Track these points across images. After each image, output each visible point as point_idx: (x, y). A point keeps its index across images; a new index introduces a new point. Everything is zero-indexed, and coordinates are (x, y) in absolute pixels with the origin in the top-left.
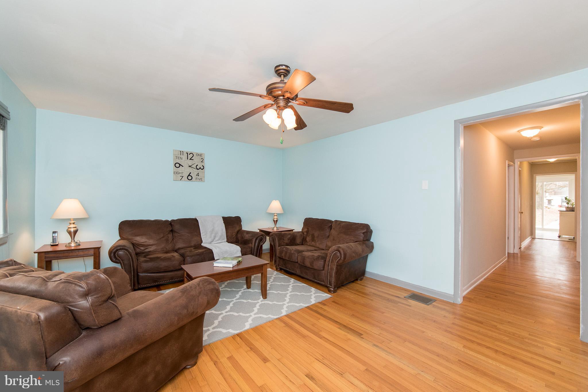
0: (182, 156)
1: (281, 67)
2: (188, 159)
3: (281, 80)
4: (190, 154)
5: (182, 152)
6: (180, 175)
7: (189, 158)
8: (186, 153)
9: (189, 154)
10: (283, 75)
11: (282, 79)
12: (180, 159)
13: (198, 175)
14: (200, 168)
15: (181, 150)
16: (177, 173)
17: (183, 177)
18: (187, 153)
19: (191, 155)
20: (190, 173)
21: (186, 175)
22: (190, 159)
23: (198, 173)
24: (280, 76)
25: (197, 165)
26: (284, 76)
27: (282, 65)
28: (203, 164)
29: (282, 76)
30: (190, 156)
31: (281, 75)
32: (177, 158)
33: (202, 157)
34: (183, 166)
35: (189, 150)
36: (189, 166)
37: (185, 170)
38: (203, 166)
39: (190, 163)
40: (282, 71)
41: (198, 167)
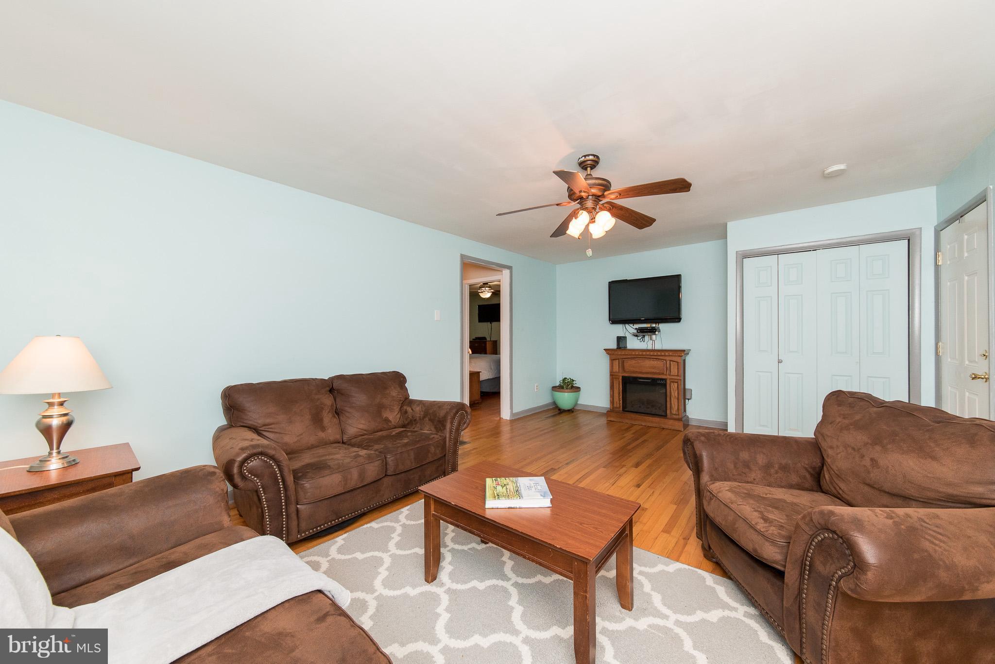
1: (587, 158)
3: (587, 175)
10: (590, 167)
11: (589, 173)
24: (586, 169)
26: (592, 169)
27: (588, 155)
29: (589, 169)
31: (588, 167)
40: (589, 162)
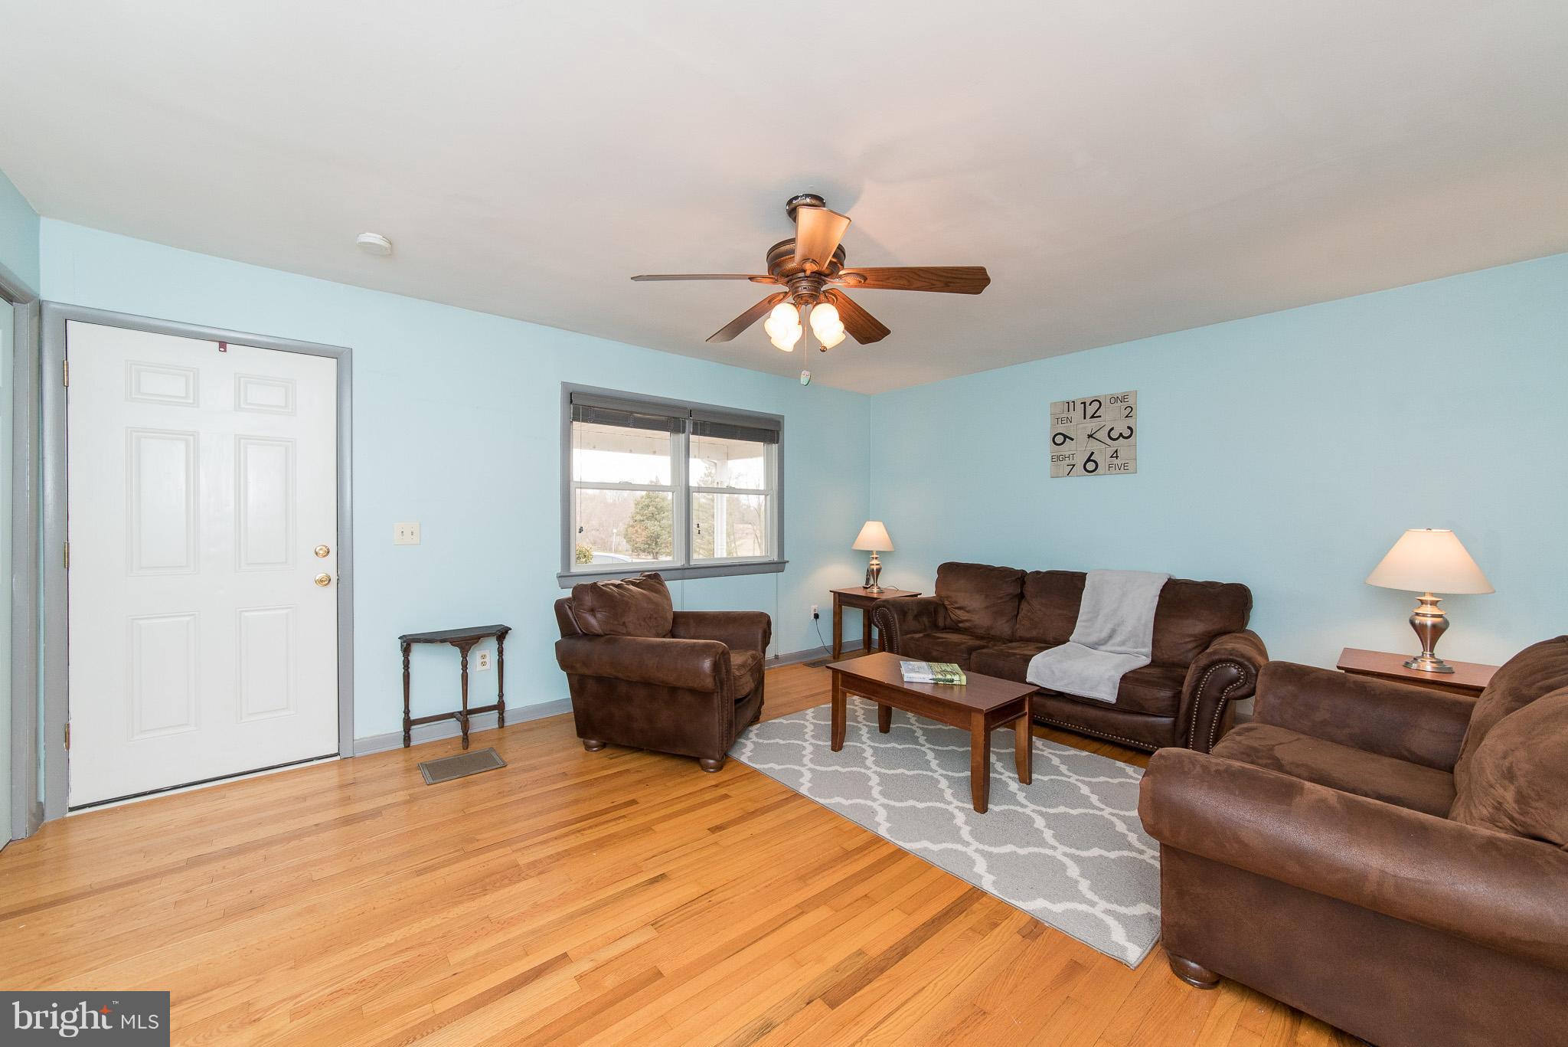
0: (1072, 413)
2: (1085, 418)
4: (1090, 405)
5: (1071, 404)
6: (1067, 461)
7: (1088, 415)
8: (1082, 403)
9: (1087, 404)
12: (1065, 422)
13: (1115, 455)
14: (1121, 435)
15: (1067, 400)
16: (1058, 457)
17: (1074, 465)
18: (1084, 403)
19: (1096, 404)
20: (1092, 453)
21: (1080, 460)
22: (1093, 417)
23: (1116, 451)
25: (1112, 429)
28: (1130, 422)
30: (1092, 408)
32: (1058, 420)
33: (1126, 404)
34: (1072, 439)
35: (1088, 394)
36: (1090, 436)
37: (1078, 450)
38: (1129, 428)
39: (1091, 425)
41: (1114, 434)
